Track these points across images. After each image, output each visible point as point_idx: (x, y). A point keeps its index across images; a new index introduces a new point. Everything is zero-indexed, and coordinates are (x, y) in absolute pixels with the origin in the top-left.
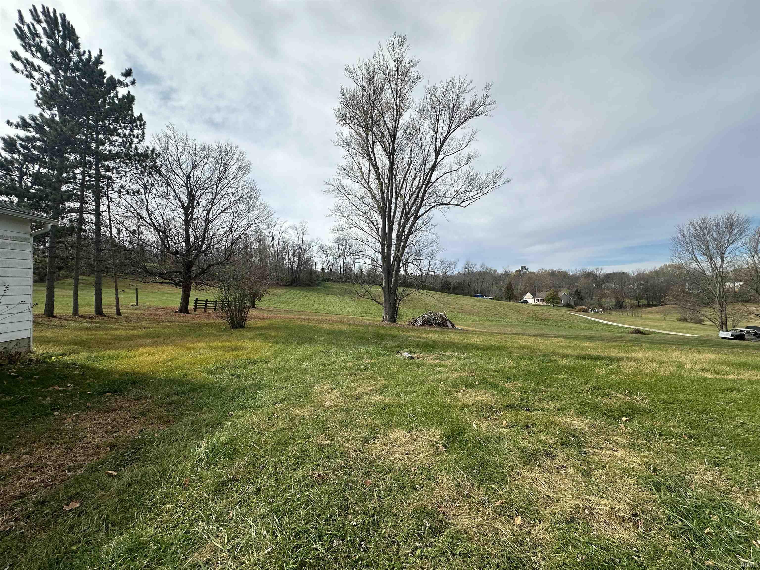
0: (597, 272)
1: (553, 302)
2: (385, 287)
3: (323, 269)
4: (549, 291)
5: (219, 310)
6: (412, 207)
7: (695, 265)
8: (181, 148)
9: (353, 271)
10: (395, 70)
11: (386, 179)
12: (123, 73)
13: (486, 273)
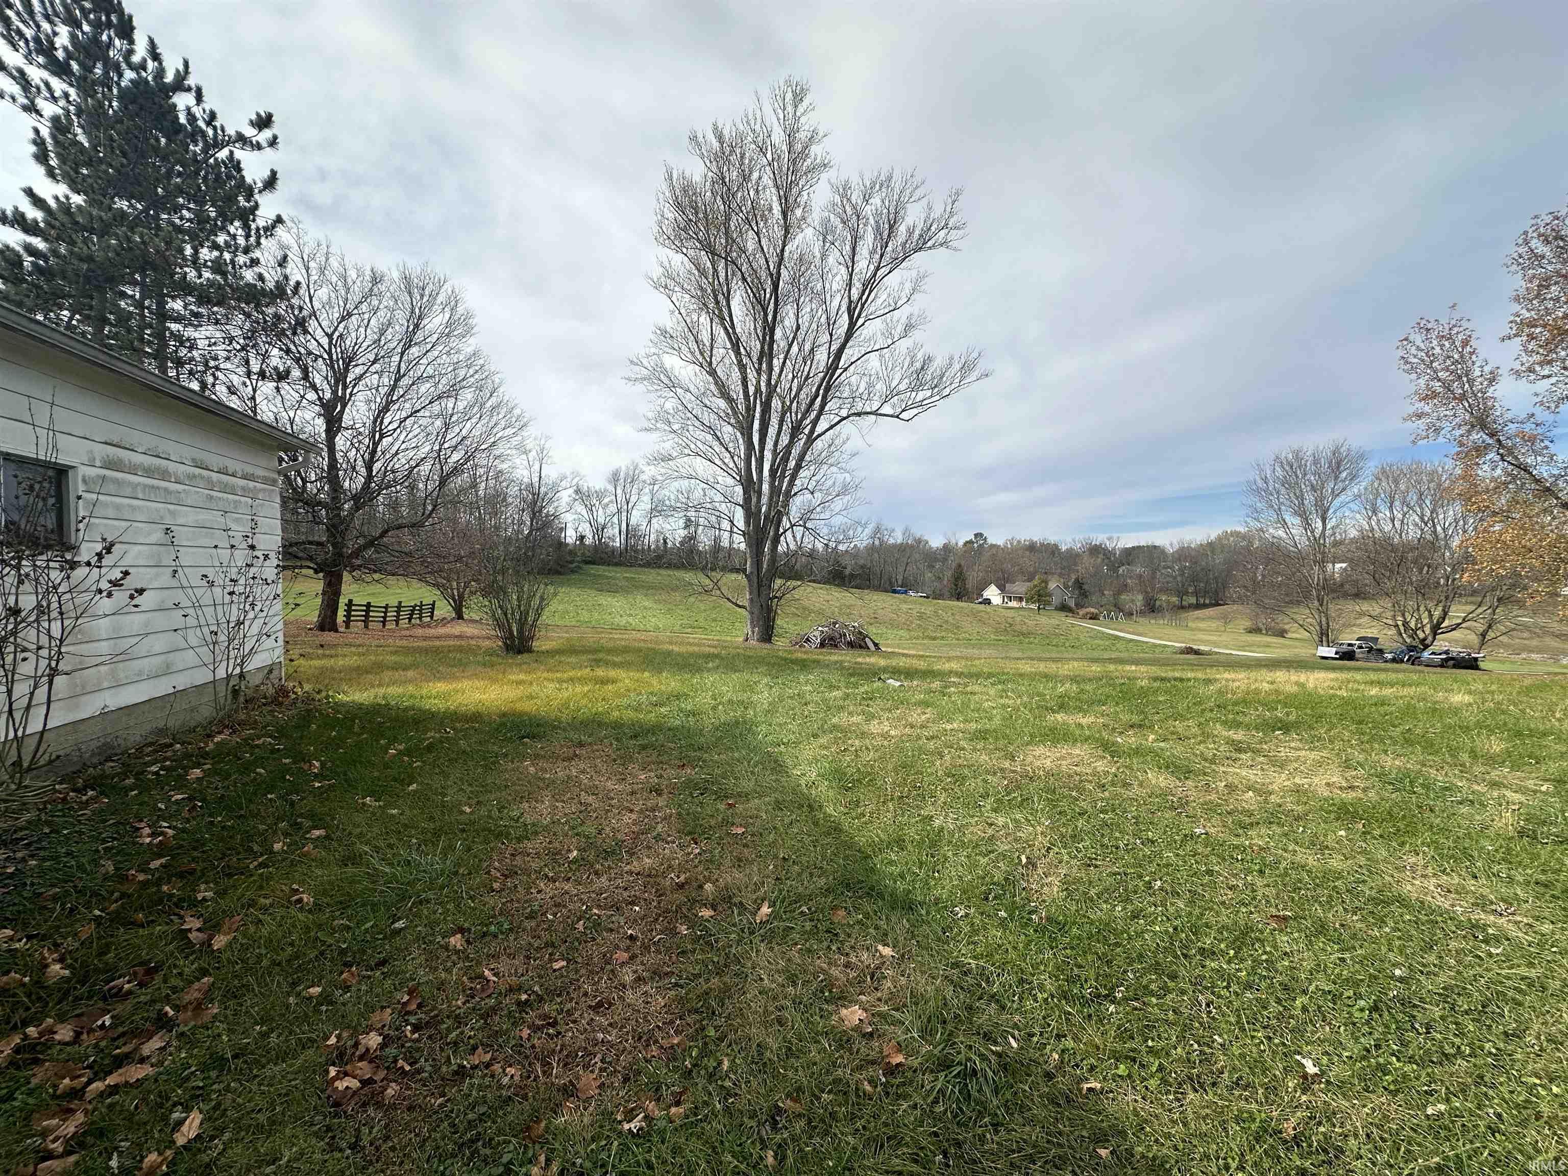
0: (1110, 546)
1: (1039, 601)
2: (751, 573)
3: (582, 538)
4: (1029, 580)
5: (391, 626)
6: (804, 417)
7: (1281, 533)
8: (314, 272)
9: (646, 541)
10: (784, 148)
11: (755, 360)
12: (251, 121)
13: (912, 546)
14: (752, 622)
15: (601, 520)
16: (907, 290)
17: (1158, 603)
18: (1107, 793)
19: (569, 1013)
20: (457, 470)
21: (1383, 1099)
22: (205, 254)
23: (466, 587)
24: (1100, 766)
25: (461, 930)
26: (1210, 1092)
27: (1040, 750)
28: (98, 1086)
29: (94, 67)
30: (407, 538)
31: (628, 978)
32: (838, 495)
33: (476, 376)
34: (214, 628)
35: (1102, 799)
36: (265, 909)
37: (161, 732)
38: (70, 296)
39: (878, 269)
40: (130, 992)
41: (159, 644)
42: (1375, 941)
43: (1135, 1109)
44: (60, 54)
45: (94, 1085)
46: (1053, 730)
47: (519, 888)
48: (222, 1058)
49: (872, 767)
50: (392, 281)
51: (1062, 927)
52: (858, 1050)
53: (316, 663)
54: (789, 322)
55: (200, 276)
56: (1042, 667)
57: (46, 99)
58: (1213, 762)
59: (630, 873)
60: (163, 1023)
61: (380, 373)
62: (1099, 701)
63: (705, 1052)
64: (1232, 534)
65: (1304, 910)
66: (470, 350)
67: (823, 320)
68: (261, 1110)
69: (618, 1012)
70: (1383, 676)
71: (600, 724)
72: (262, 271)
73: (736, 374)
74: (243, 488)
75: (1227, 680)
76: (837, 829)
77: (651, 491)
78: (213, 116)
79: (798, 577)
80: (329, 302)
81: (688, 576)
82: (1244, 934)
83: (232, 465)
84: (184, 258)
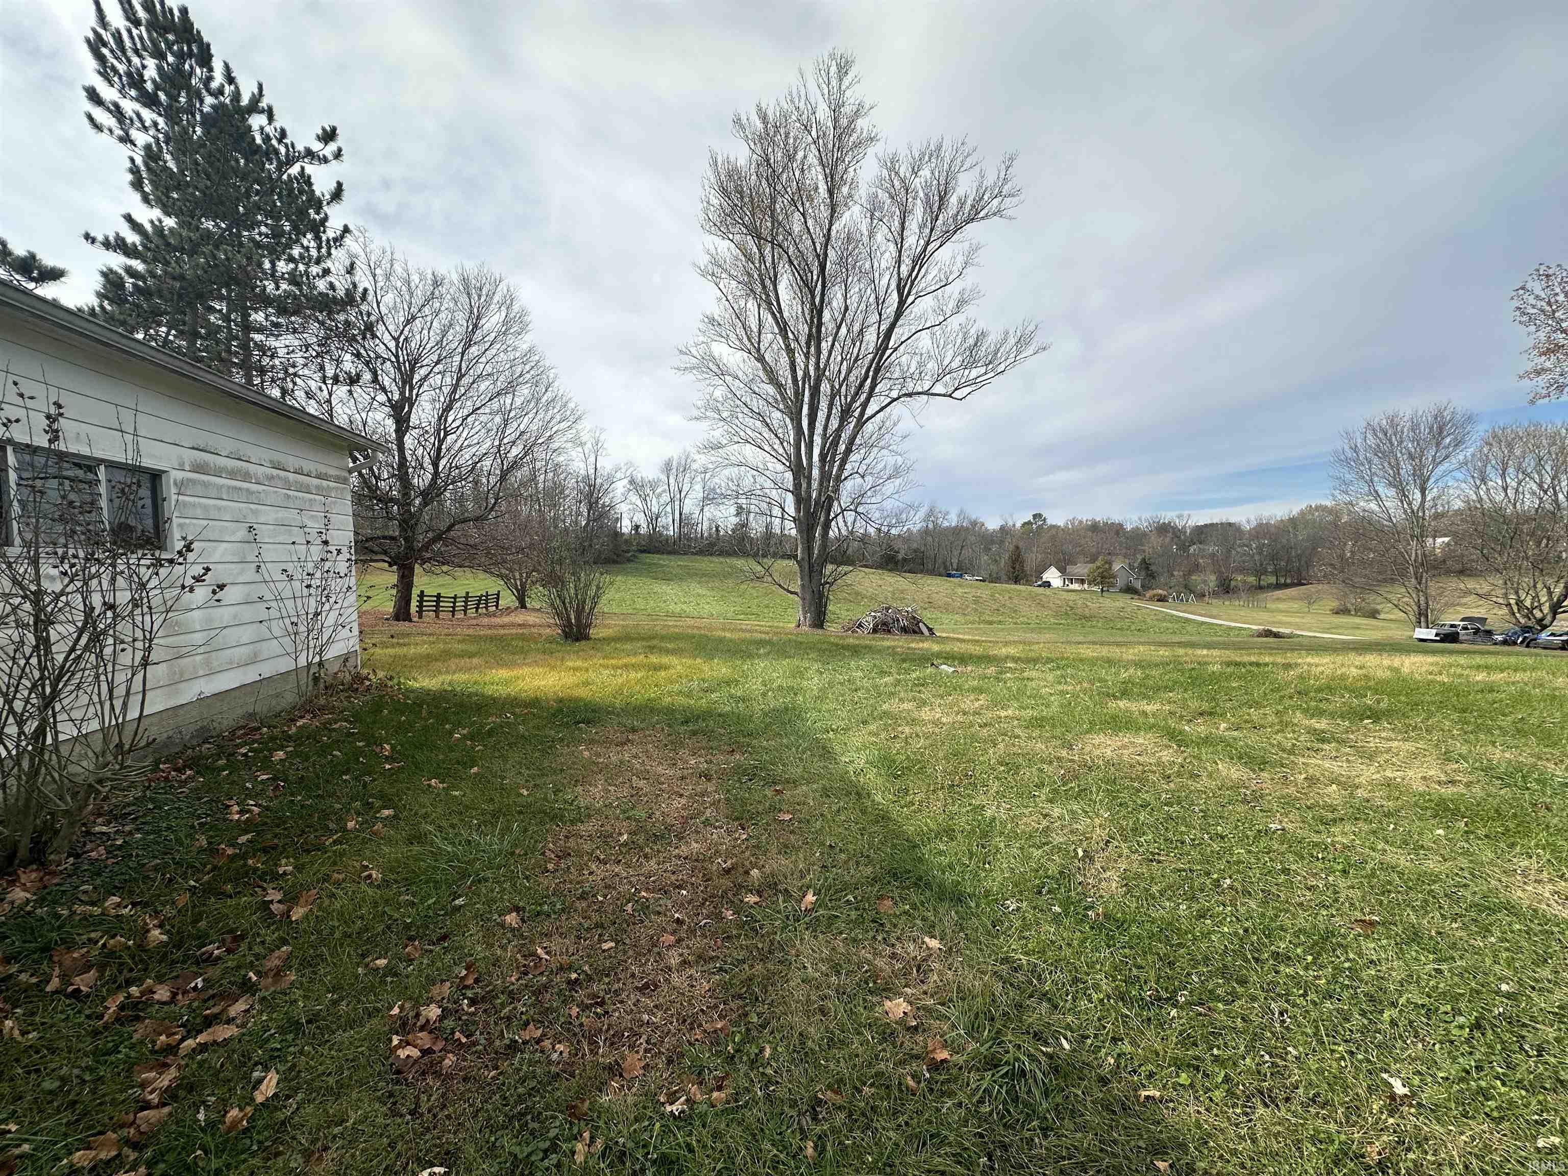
0: (1180, 524)
1: (1102, 583)
2: (803, 559)
3: (637, 527)
4: (1093, 561)
5: (459, 615)
6: (853, 400)
7: (1373, 506)
8: (380, 279)
9: (699, 529)
10: (830, 124)
11: (803, 343)
12: (318, 136)
13: (967, 528)
14: (804, 608)
15: (655, 510)
16: (959, 265)
17: (1233, 583)
18: (1172, 785)
19: (617, 993)
20: (516, 464)
21: (1485, 1127)
22: (282, 267)
23: (528, 577)
24: (1166, 756)
25: (517, 909)
26: (1282, 1107)
27: (1098, 739)
28: (190, 1043)
29: (179, 94)
30: (473, 532)
31: (674, 961)
32: (889, 479)
33: (532, 372)
34: (295, 620)
35: (1167, 792)
36: (338, 884)
37: (252, 716)
38: (167, 313)
39: (928, 244)
40: (219, 958)
41: (247, 634)
42: (1477, 951)
43: (1197, 1121)
44: (149, 86)
45: (186, 1043)
46: (1114, 718)
47: (572, 870)
48: (297, 1022)
49: (922, 754)
50: (452, 283)
51: (1121, 925)
52: (903, 1043)
53: (391, 651)
54: (837, 302)
55: (278, 288)
56: (1105, 651)
57: (138, 129)
58: (1291, 752)
59: (678, 857)
60: (248, 988)
61: (443, 373)
62: (1166, 687)
63: (748, 1038)
64: (1317, 508)
65: (1393, 915)
66: (525, 347)
67: (872, 299)
68: (330, 1073)
69: (663, 995)
70: (1491, 660)
71: (652, 710)
72: (333, 280)
73: (784, 360)
74: (317, 487)
75: (1309, 665)
76: (884, 817)
77: (703, 480)
78: (283, 134)
79: (849, 562)
80: (395, 307)
81: (740, 563)
82: (1325, 939)
83: (308, 466)
84: (264, 272)
